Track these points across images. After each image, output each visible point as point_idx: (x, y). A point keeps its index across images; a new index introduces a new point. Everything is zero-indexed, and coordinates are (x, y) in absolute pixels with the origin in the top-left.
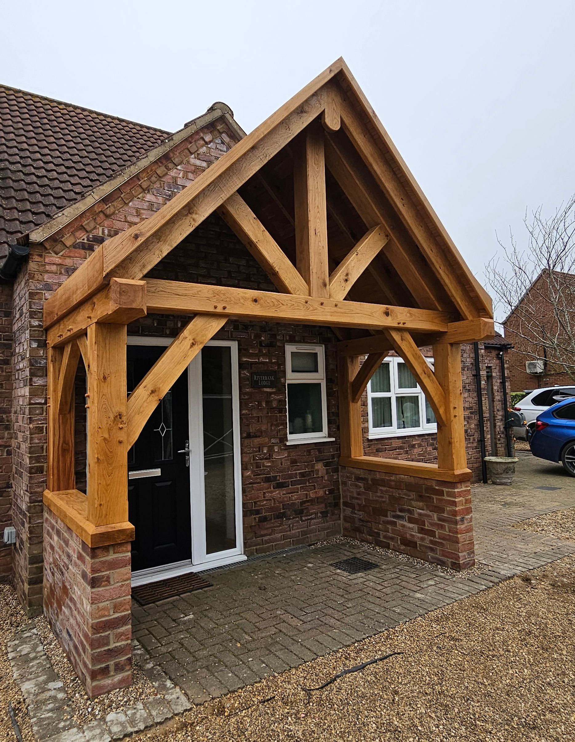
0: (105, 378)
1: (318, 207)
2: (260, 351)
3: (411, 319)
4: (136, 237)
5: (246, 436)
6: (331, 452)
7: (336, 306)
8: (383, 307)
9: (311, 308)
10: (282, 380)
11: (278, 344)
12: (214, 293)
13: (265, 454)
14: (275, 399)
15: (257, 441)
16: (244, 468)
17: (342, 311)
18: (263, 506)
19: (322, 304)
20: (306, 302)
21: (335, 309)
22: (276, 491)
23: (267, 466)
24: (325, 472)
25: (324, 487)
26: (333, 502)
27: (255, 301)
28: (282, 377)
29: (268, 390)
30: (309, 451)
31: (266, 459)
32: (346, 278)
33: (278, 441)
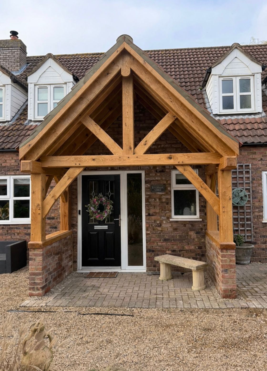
0: (34, 192)
1: (128, 112)
2: (156, 174)
3: (189, 159)
4: (30, 145)
5: (149, 215)
6: (200, 226)
7: (137, 157)
8: (168, 155)
9: (123, 160)
10: (169, 188)
11: (167, 170)
12: (75, 158)
13: (158, 224)
14: (164, 198)
15: (153, 217)
16: (147, 229)
17: (140, 159)
18: (157, 249)
19: (129, 158)
20: (120, 158)
21: (137, 159)
22: (164, 243)
23: (159, 230)
24: (195, 237)
25: (195, 244)
26: (201, 253)
27: (94, 160)
28: (169, 187)
29: (160, 193)
30: (185, 225)
31: (159, 226)
32: (145, 143)
33: (165, 218)
